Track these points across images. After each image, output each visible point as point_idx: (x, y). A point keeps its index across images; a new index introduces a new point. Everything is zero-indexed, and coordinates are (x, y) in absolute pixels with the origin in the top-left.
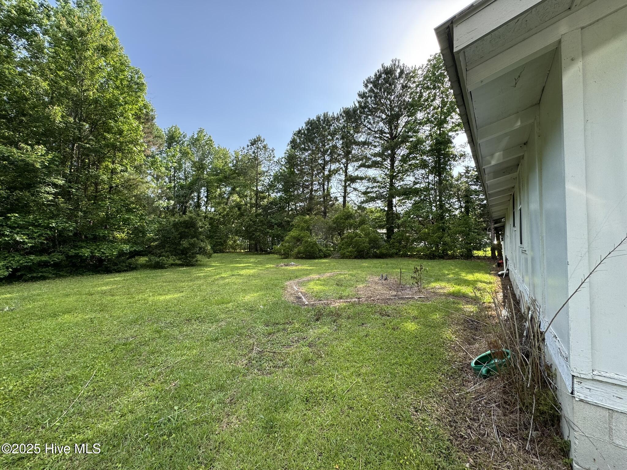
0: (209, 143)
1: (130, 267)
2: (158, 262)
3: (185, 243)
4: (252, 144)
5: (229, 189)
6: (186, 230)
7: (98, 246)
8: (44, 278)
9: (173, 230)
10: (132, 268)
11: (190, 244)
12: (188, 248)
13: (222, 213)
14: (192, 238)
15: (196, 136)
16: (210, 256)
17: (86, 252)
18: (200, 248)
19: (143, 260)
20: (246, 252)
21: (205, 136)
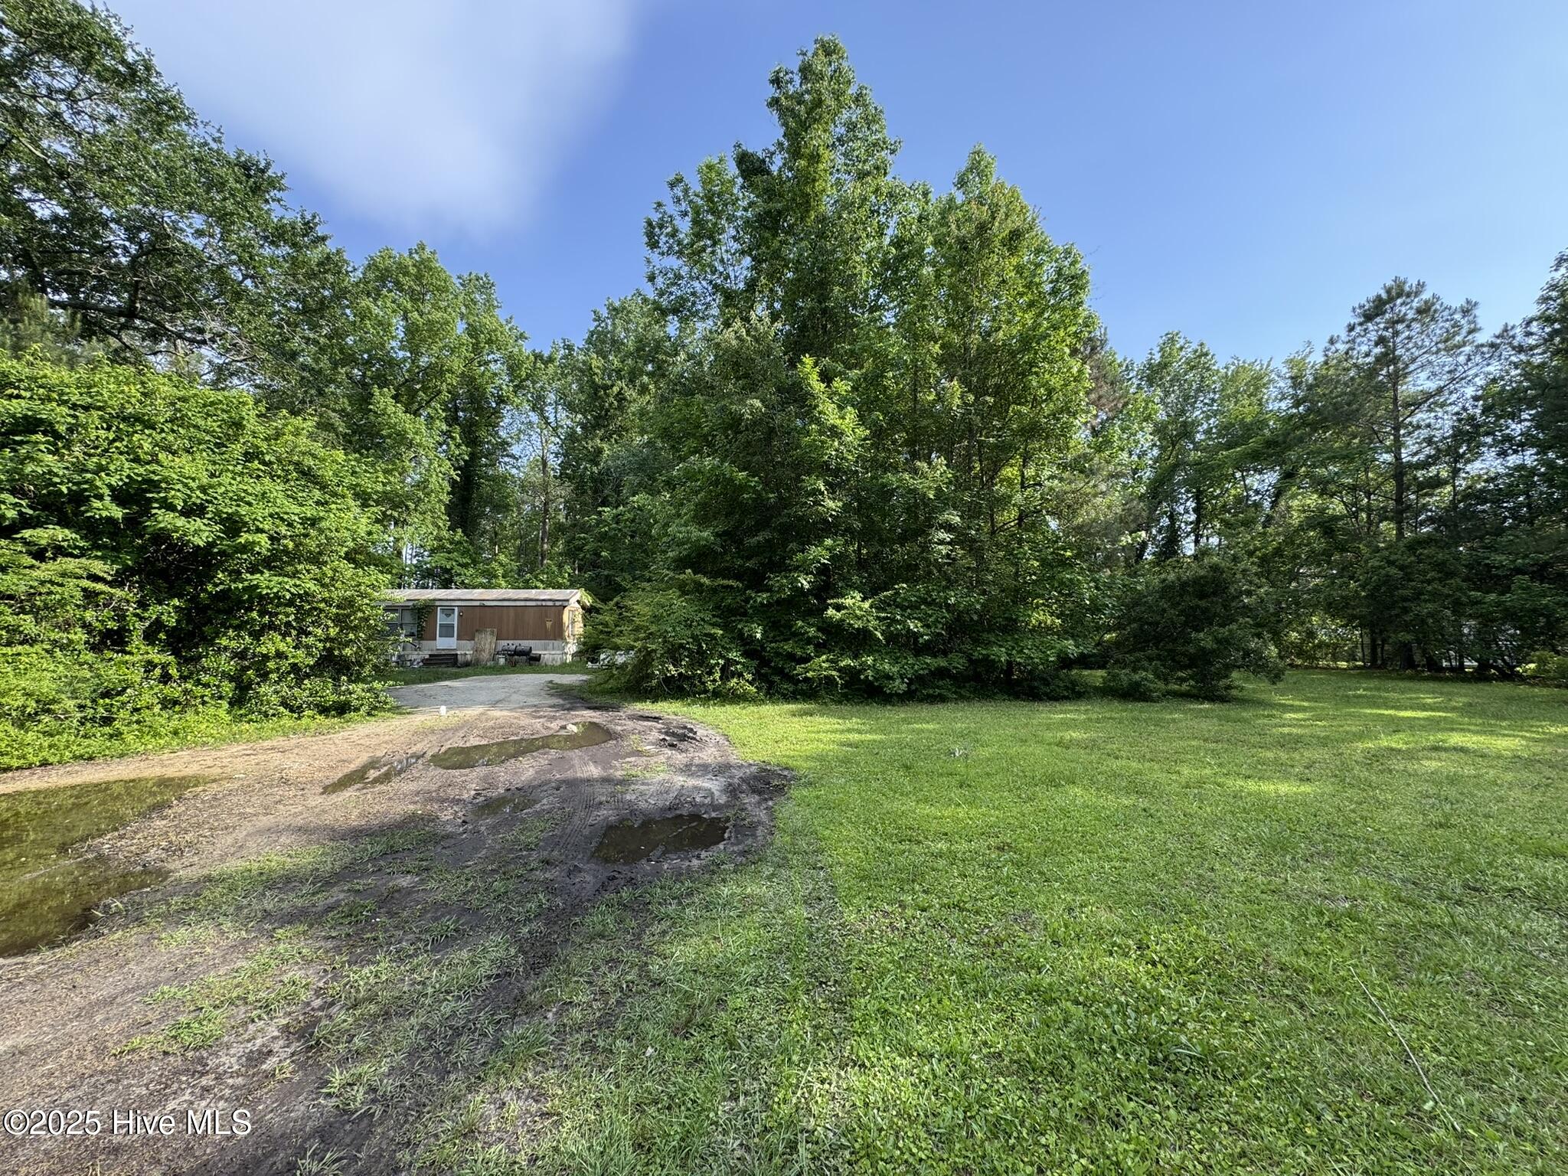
0: (1200, 360)
1: (1073, 690)
2: (1138, 684)
3: (1204, 639)
4: (1368, 317)
5: (1271, 478)
6: (1203, 603)
7: (1016, 642)
8: (942, 699)
9: (1164, 604)
10: (1076, 693)
11: (1218, 641)
12: (1213, 651)
13: (1259, 549)
14: (1223, 625)
15: (1157, 358)
16: (1276, 677)
17: (1000, 653)
18: (1247, 654)
19: (1097, 676)
20: (1357, 668)
21: (1181, 348)
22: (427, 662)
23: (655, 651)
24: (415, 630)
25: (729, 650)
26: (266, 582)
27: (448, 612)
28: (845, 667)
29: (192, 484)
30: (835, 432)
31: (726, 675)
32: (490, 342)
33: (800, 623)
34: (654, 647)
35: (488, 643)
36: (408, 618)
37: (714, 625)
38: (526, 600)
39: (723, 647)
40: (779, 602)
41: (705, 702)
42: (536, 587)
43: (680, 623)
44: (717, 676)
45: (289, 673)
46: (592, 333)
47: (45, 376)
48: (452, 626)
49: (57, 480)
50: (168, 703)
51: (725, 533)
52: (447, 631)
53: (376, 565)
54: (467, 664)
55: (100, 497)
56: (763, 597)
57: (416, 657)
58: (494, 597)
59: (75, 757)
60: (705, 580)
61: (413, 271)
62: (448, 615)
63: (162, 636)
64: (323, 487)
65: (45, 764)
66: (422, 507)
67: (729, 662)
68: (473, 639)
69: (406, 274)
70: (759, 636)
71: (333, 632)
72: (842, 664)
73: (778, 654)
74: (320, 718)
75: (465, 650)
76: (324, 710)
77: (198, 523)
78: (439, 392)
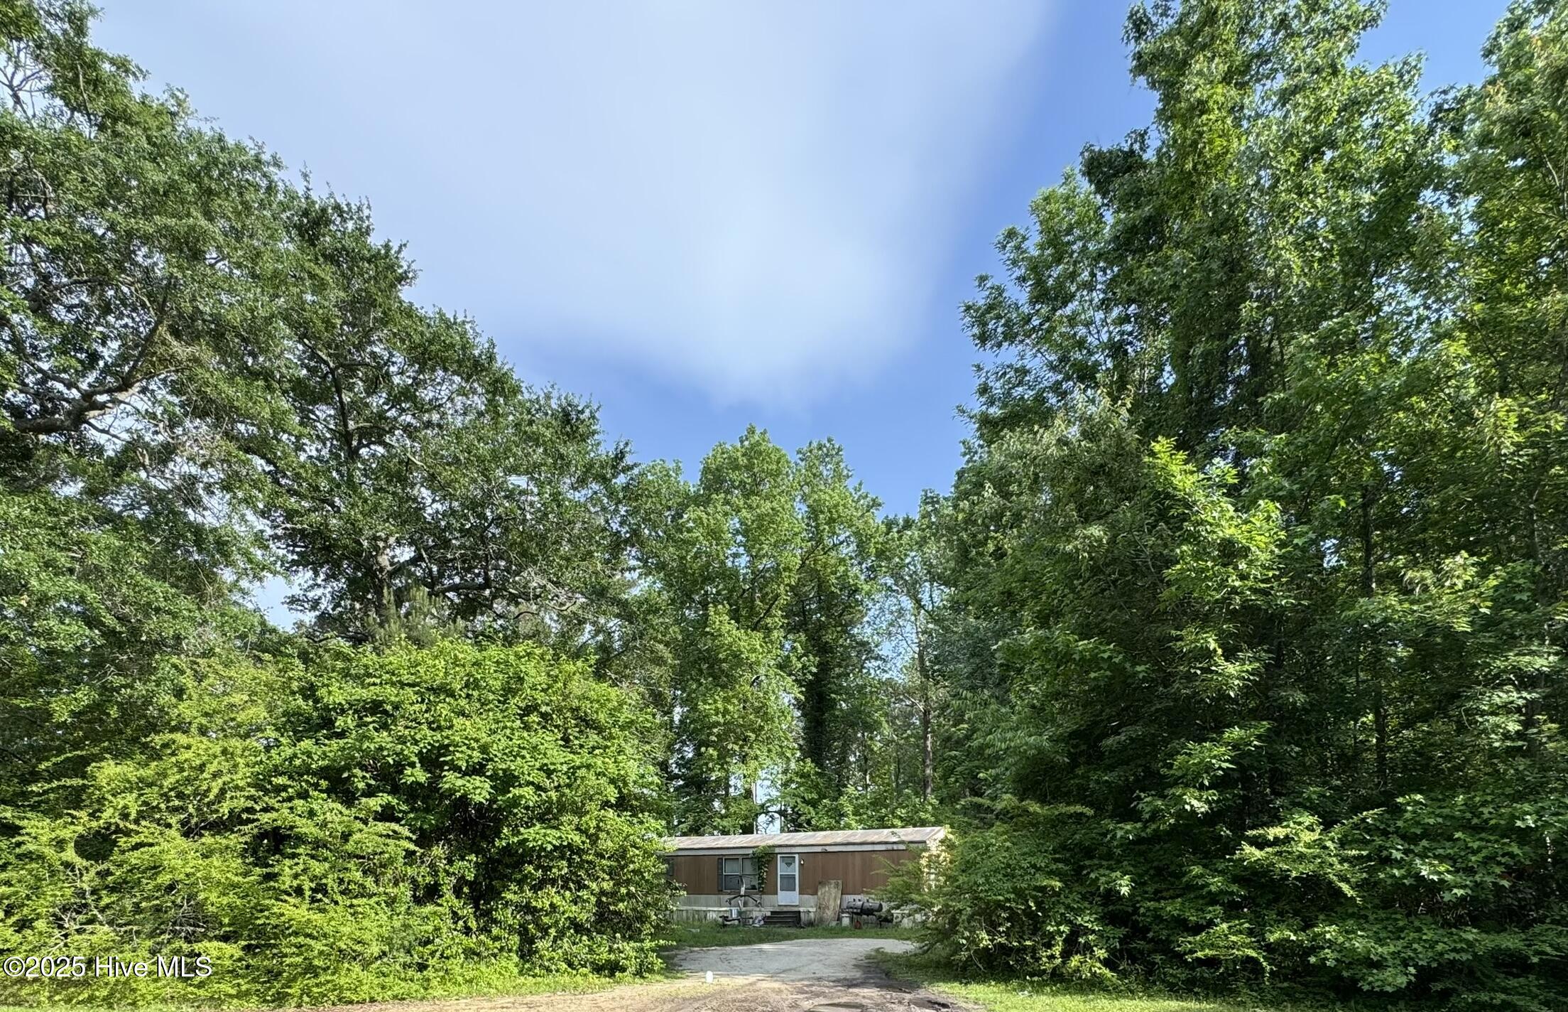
22: (767, 920)
23: (960, 911)
24: (756, 883)
25: (1079, 912)
26: (535, 835)
27: (789, 860)
28: (1280, 943)
29: (475, 745)
30: (1230, 552)
31: (1072, 946)
32: (831, 521)
33: (1197, 870)
34: (960, 906)
35: (831, 898)
36: (749, 869)
37: (1051, 874)
38: (873, 843)
39: (1068, 907)
40: (1157, 837)
41: (1038, 989)
42: (893, 826)
43: (997, 871)
44: (1057, 950)
45: (569, 928)
46: (960, 474)
47: (391, 663)
48: (793, 877)
49: (385, 753)
50: (470, 953)
51: (1073, 734)
52: (789, 883)
53: (649, 811)
54: (810, 924)
55: (412, 765)
56: (1127, 830)
57: (758, 914)
58: (839, 840)
59: (395, 997)
60: (1034, 807)
61: (743, 461)
62: (789, 864)
63: (466, 890)
64: (600, 730)
65: (372, 1000)
66: (763, 736)
67: (1077, 931)
68: (815, 893)
69: (736, 467)
70: (1125, 890)
71: (607, 886)
72: (1272, 938)
73: (1158, 918)
74: (593, 978)
75: (807, 906)
76: (598, 969)
77: (477, 780)
78: (777, 597)
